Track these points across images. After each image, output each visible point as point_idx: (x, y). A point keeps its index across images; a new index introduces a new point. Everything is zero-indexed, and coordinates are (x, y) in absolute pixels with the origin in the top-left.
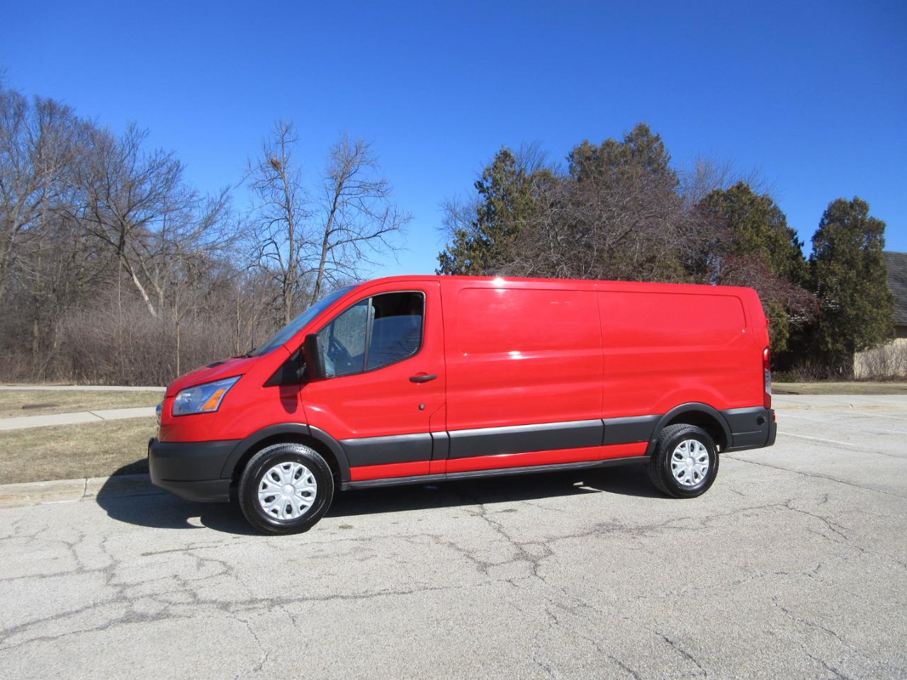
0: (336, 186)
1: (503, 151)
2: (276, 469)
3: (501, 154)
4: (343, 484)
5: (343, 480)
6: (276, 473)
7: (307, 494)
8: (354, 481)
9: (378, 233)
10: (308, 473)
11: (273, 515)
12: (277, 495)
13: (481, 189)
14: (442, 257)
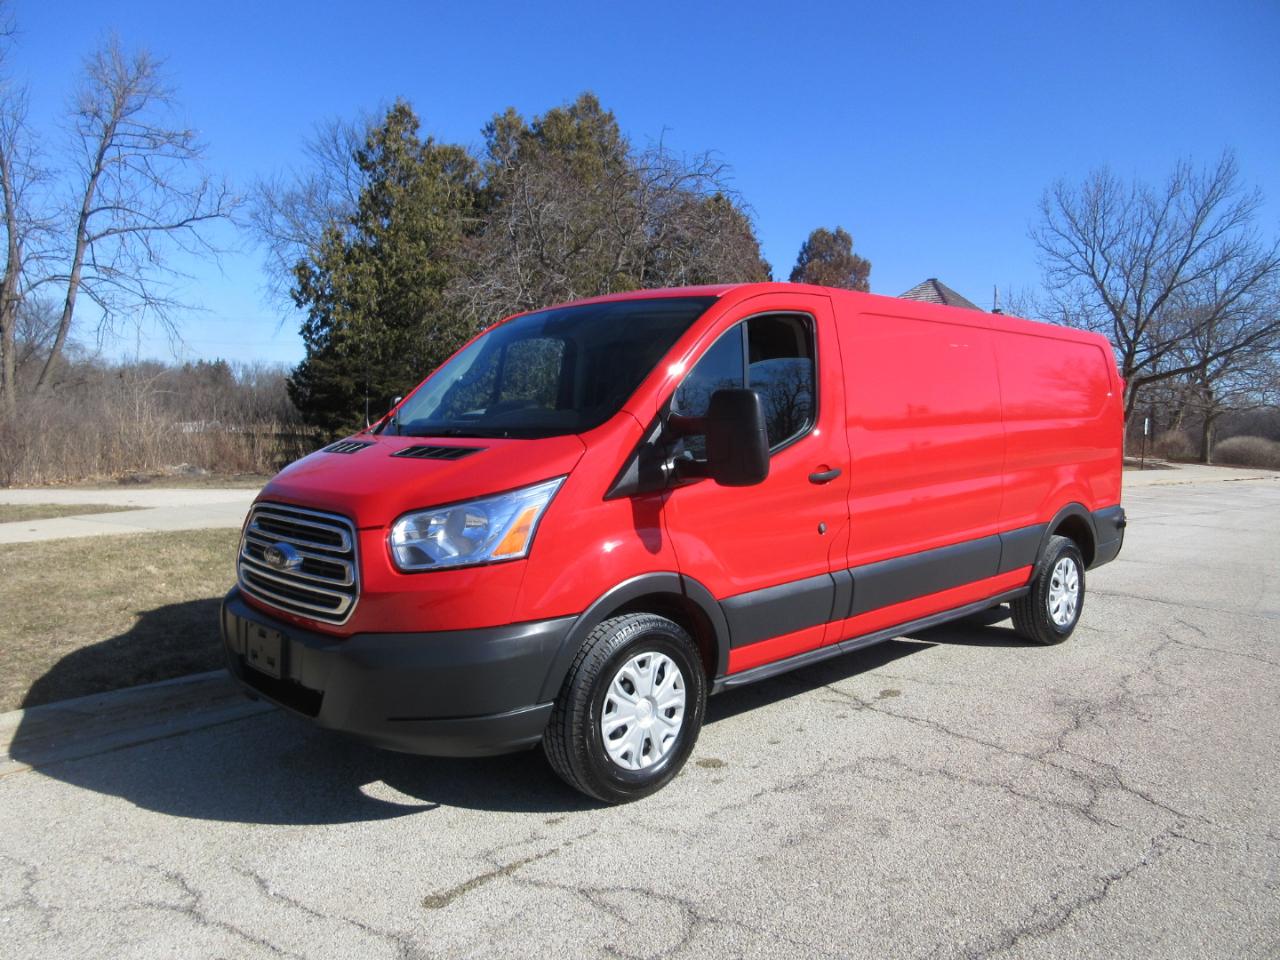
0: (98, 129)
1: (398, 107)
2: (628, 669)
3: (396, 111)
4: (716, 682)
5: (718, 676)
6: (629, 678)
7: (671, 712)
8: (729, 675)
9: (187, 221)
10: (673, 671)
11: (624, 764)
12: (631, 722)
13: (364, 164)
14: (301, 270)
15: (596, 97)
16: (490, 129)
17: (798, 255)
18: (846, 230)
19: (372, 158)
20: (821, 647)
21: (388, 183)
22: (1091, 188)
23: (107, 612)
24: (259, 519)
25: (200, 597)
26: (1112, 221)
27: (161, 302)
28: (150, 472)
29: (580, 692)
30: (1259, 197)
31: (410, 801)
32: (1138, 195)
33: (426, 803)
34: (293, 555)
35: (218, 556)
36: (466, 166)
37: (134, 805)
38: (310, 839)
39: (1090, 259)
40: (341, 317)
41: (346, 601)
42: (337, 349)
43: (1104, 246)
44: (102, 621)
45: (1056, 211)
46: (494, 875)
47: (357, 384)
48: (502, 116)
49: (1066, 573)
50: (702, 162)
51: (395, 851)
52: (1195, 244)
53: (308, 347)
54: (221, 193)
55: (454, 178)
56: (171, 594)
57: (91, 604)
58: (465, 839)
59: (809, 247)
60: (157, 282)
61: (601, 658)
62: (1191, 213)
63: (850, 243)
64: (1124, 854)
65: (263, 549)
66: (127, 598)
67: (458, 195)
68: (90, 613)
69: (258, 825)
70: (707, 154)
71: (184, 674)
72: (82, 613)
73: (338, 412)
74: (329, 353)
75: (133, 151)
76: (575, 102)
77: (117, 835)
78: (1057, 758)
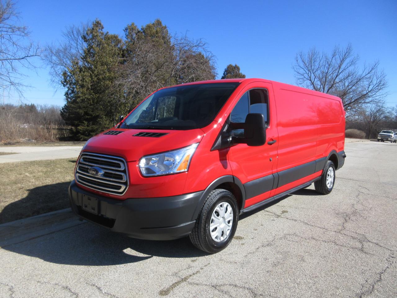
1: (97, 21)
2: (217, 208)
3: (96, 22)
4: (241, 211)
5: (242, 209)
6: (217, 211)
7: (229, 222)
8: (245, 208)
9: (25, 57)
10: (230, 208)
11: (216, 240)
12: (218, 226)
13: (85, 40)
14: (65, 74)
15: (161, 21)
16: (126, 29)
17: (223, 72)
18: (238, 65)
19: (88, 38)
20: (269, 198)
21: (93, 46)
22: (310, 54)
23: (16, 190)
24: (83, 158)
25: (48, 184)
26: (317, 64)
27: (16, 84)
28: (15, 141)
29: (204, 216)
30: (358, 58)
31: (141, 255)
32: (324, 57)
33: (148, 256)
34: (101, 171)
35: (49, 169)
36: (119, 41)
37: (43, 260)
38: (111, 271)
39: (310, 75)
40: (79, 90)
41: (123, 187)
42: (77, 100)
43: (314, 72)
44: (15, 193)
45: (300, 61)
46: (180, 281)
47: (84, 112)
48: (130, 25)
49: (331, 172)
50: (199, 42)
51: (143, 274)
52: (340, 71)
53: (67, 99)
54: (37, 48)
55: (115, 45)
56: (37, 183)
57: (9, 187)
58: (166, 269)
59: (227, 70)
60: (14, 77)
61: (210, 205)
62: (339, 62)
63: (240, 69)
64: (380, 265)
65: (88, 169)
66: (22, 185)
67: (117, 51)
68: (9, 190)
69: (90, 266)
70: (200, 39)
71: (49, 212)
72: (7, 190)
73: (78, 121)
74: (74, 102)
75: (6, 33)
76: (154, 22)
77: (40, 272)
78: (344, 232)
